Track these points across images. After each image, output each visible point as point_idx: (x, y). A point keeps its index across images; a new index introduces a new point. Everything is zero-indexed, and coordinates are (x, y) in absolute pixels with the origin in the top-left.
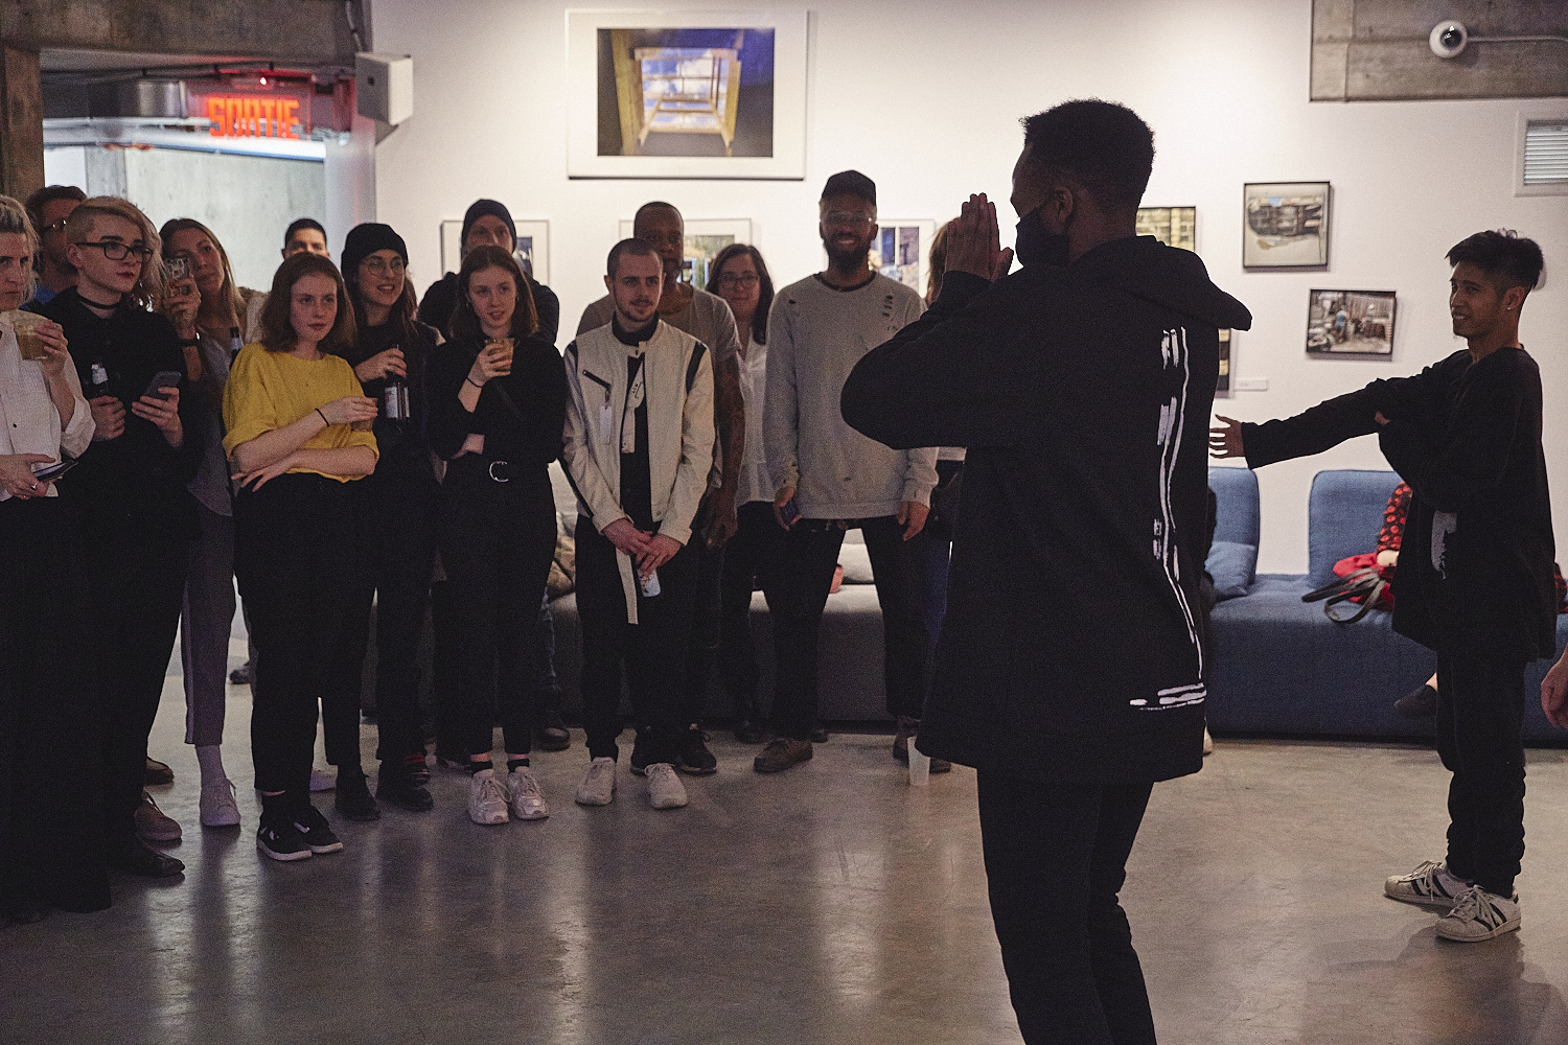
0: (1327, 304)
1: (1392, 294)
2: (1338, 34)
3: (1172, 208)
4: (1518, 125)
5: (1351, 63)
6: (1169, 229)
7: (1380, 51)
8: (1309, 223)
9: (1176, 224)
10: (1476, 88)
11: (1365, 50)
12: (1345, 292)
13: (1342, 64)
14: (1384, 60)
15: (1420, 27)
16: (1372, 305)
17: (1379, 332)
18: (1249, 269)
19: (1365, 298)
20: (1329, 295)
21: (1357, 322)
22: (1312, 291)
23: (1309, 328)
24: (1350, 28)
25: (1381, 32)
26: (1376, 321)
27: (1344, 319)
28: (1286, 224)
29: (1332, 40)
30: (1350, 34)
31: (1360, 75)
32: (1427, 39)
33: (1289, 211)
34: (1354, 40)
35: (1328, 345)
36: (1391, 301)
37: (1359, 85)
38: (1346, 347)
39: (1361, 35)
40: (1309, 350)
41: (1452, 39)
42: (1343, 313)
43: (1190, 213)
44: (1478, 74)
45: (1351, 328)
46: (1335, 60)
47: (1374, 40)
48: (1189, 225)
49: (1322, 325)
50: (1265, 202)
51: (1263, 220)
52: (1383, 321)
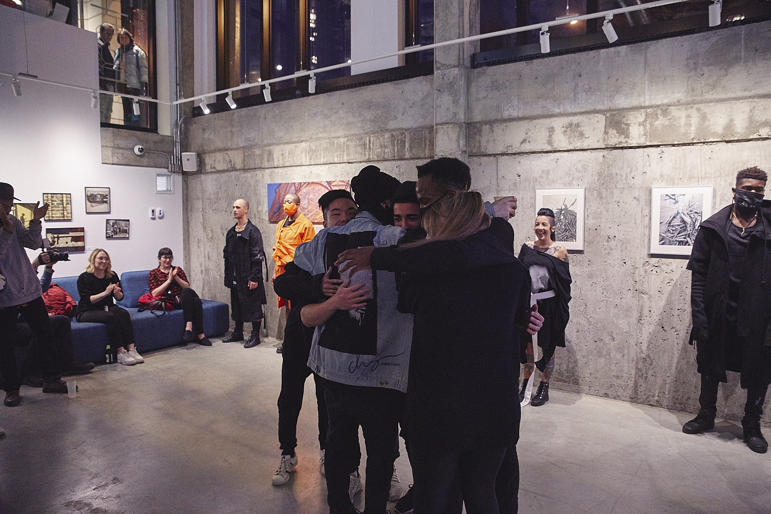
0: (111, 224)
1: (128, 221)
2: (109, 145)
3: (62, 194)
4: (155, 175)
5: (113, 154)
6: (63, 200)
7: (121, 151)
8: (104, 200)
9: (65, 199)
10: (145, 164)
11: (116, 151)
12: (116, 220)
13: (111, 154)
14: (122, 154)
15: (130, 146)
16: (123, 224)
17: (126, 232)
18: (88, 213)
19: (121, 222)
20: (112, 221)
21: (119, 229)
22: (107, 220)
23: (107, 230)
24: (112, 144)
25: (122, 146)
26: (125, 228)
27: (116, 228)
28: (98, 200)
29: (107, 146)
30: (112, 146)
31: (115, 157)
32: (133, 149)
33: (99, 196)
34: (114, 147)
35: (112, 236)
36: (128, 222)
37: (115, 161)
38: (117, 236)
39: (115, 146)
40: (107, 237)
41: (141, 150)
42: (116, 226)
43: (69, 196)
44: (145, 160)
45: (118, 230)
46: (109, 152)
47: (119, 148)
48: (69, 199)
49: (110, 230)
50: (92, 193)
51: (91, 198)
52: (126, 228)
